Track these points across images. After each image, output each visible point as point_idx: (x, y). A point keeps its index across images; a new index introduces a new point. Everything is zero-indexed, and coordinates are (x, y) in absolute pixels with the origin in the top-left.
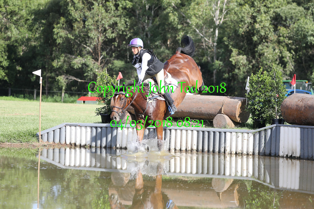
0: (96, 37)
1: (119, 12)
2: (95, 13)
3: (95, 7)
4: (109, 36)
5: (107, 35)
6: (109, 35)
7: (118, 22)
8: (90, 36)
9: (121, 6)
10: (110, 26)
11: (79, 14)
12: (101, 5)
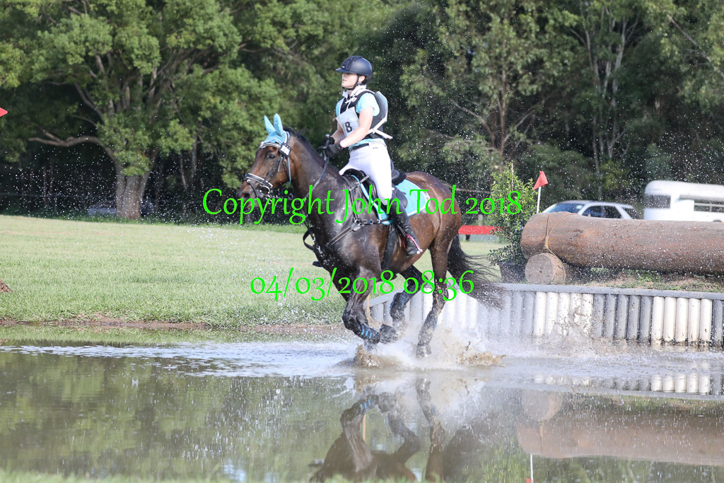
0: (496, 91)
1: (547, 36)
2: (493, 38)
3: (494, 25)
4: (525, 91)
5: (520, 88)
6: (525, 88)
7: (545, 59)
8: (483, 90)
9: (552, 22)
10: (527, 67)
11: (459, 41)
12: (506, 21)
